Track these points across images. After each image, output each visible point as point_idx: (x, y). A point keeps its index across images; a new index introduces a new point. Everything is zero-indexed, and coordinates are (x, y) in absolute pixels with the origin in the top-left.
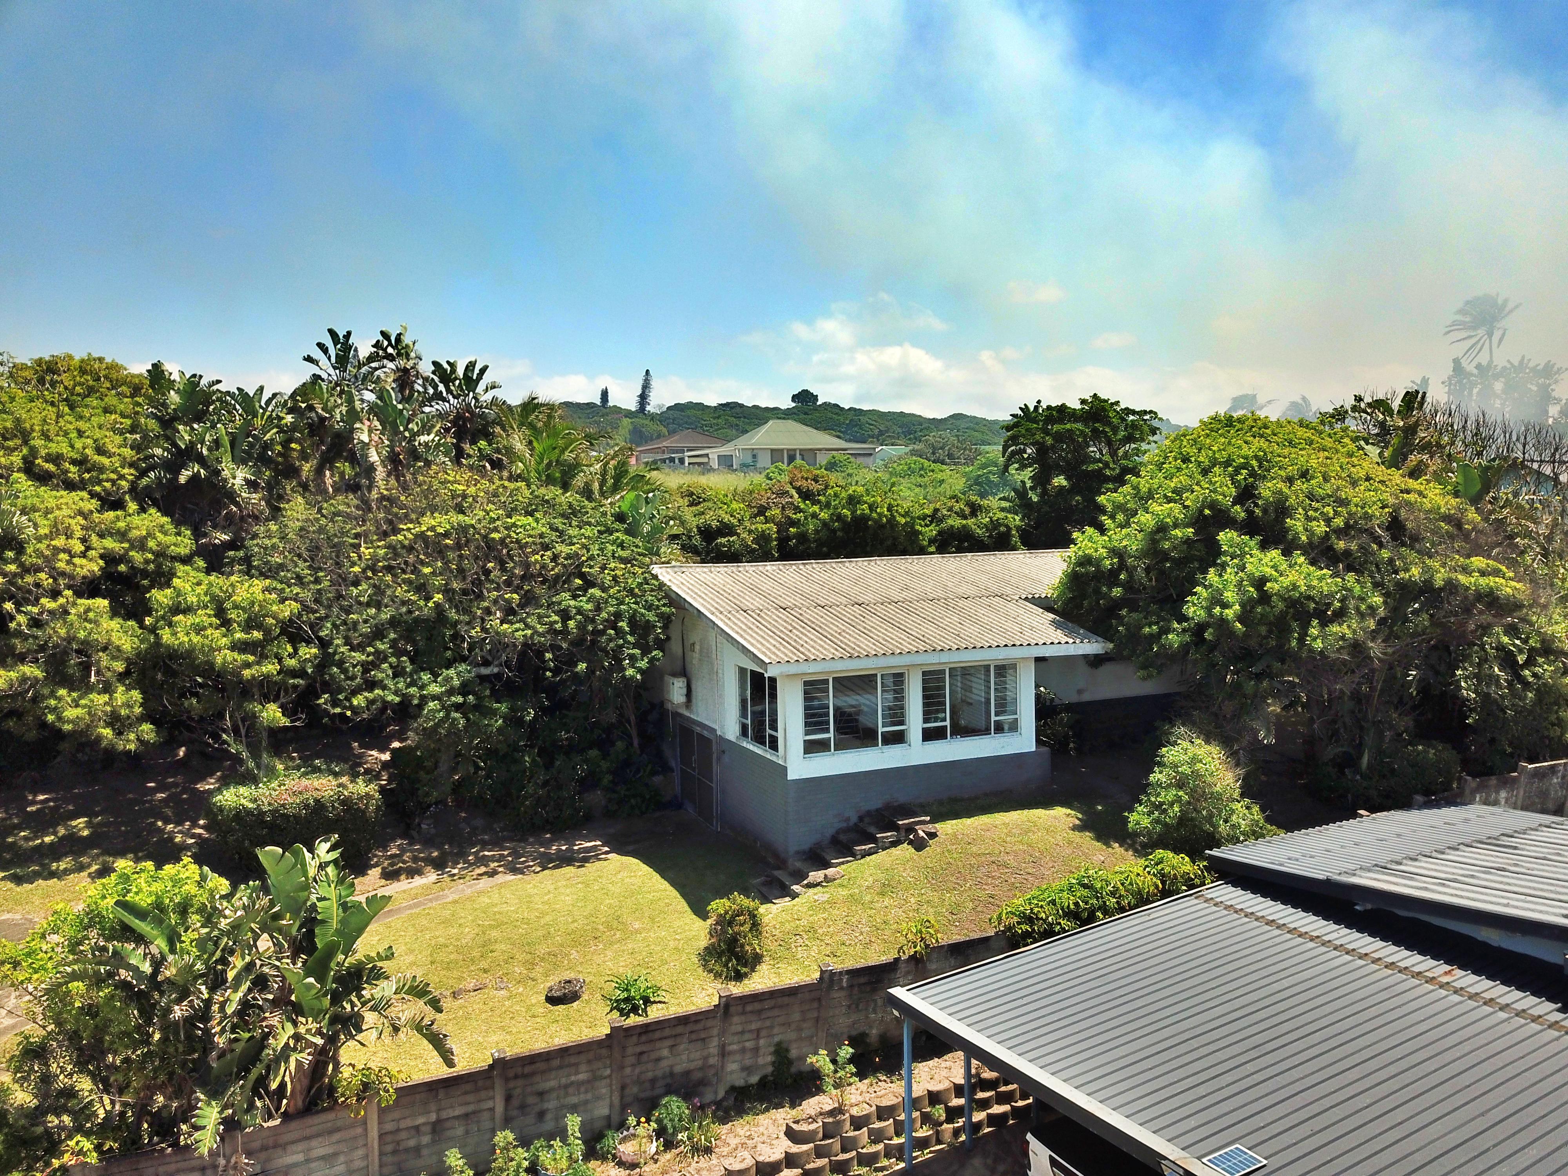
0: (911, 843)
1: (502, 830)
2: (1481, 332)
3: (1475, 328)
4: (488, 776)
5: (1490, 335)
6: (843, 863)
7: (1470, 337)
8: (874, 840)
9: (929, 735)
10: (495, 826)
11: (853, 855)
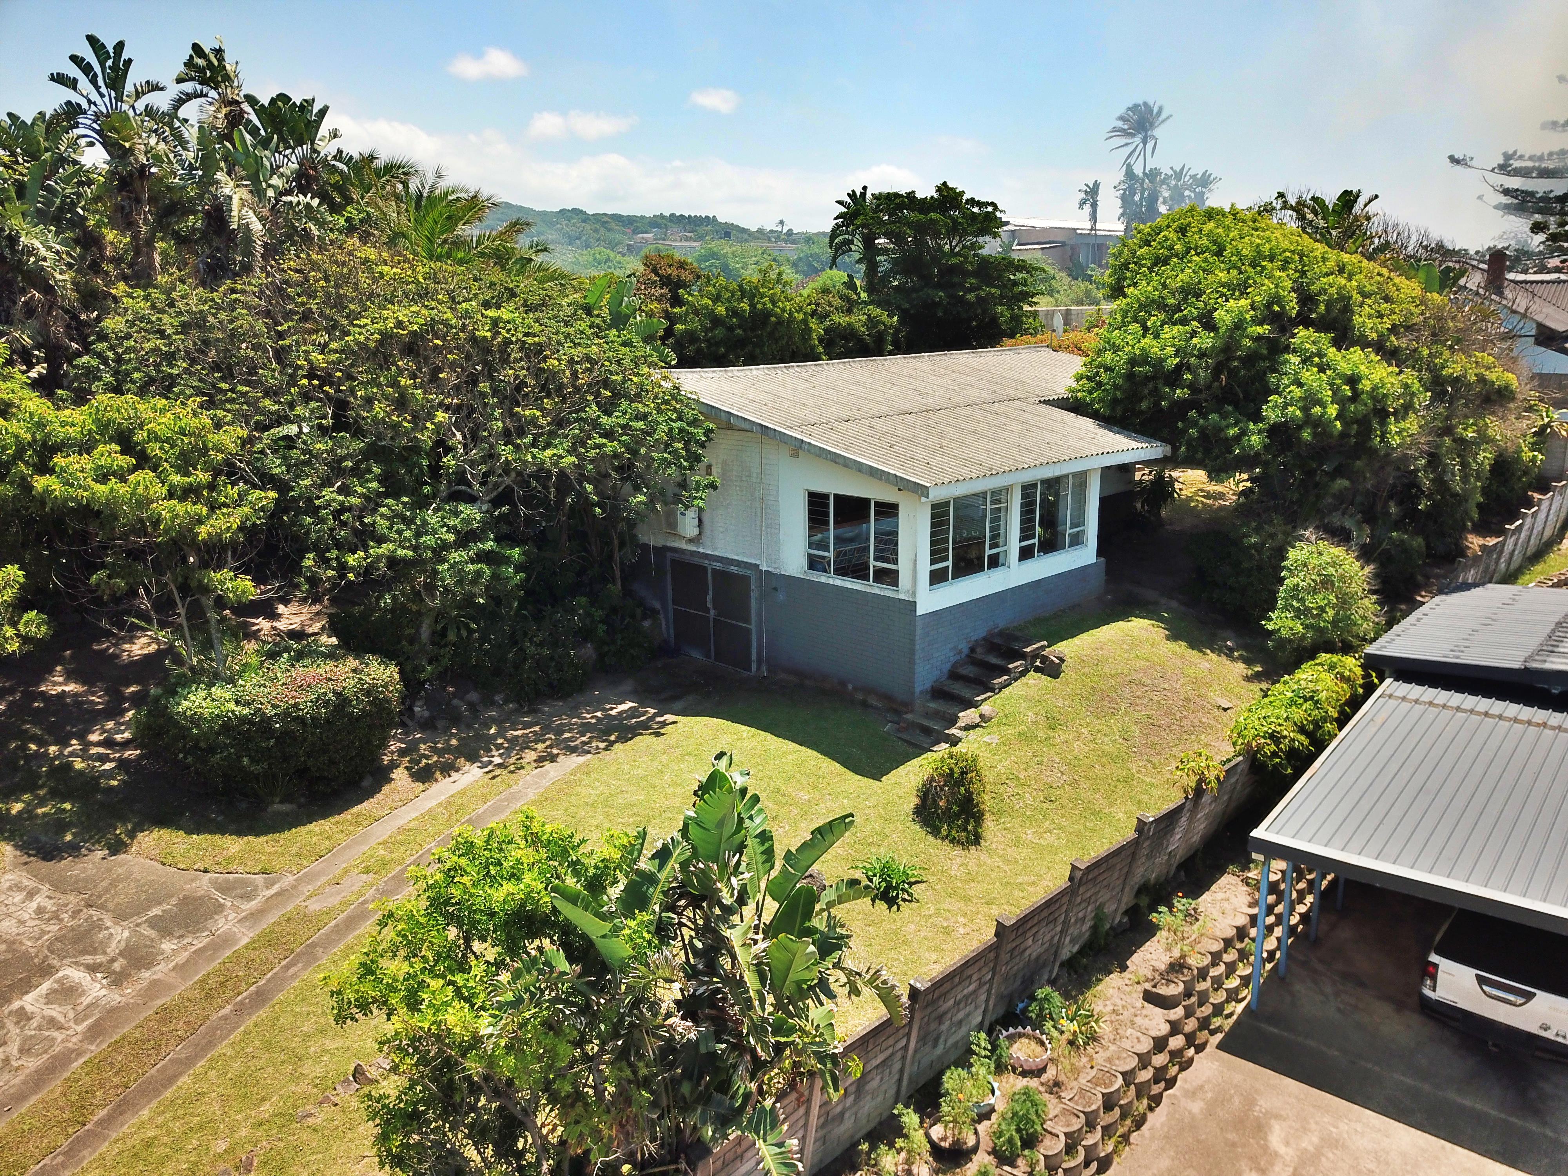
0: (1037, 670)
1: (506, 702)
2: (1137, 140)
3: (1133, 135)
4: (484, 639)
5: (1145, 142)
6: (986, 699)
7: (1127, 144)
8: (1007, 671)
9: (1026, 554)
10: (497, 698)
11: (993, 690)
